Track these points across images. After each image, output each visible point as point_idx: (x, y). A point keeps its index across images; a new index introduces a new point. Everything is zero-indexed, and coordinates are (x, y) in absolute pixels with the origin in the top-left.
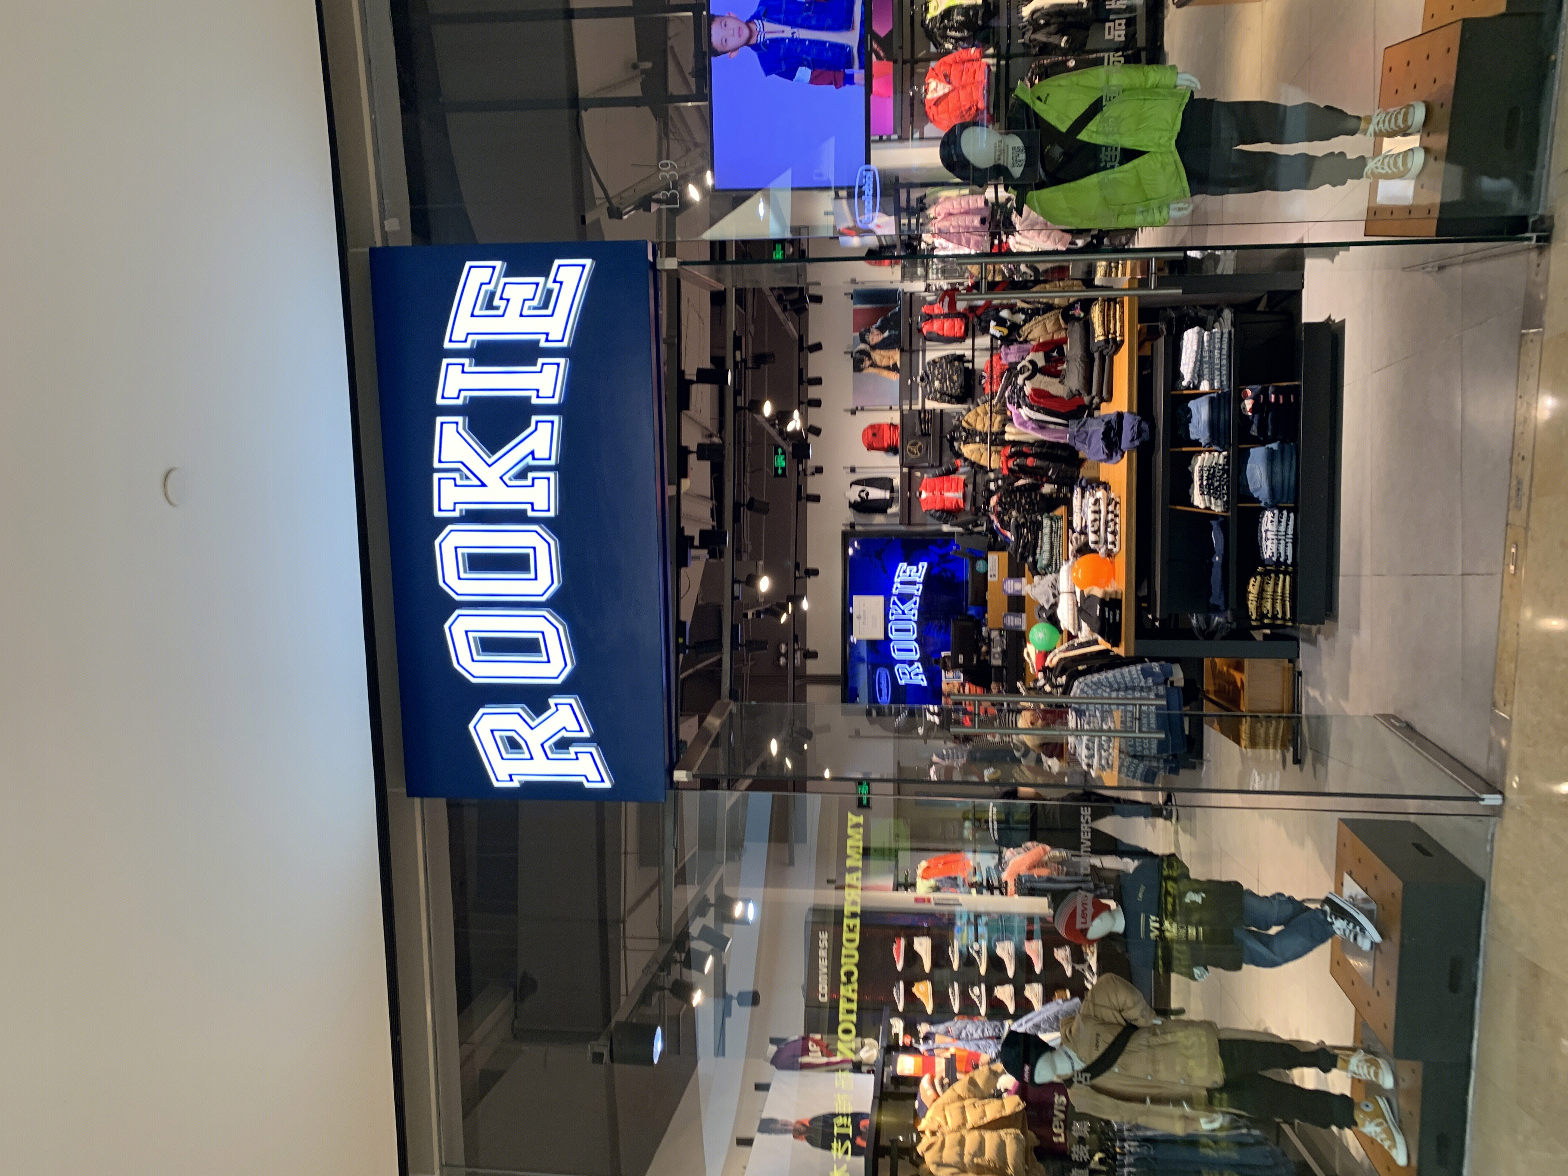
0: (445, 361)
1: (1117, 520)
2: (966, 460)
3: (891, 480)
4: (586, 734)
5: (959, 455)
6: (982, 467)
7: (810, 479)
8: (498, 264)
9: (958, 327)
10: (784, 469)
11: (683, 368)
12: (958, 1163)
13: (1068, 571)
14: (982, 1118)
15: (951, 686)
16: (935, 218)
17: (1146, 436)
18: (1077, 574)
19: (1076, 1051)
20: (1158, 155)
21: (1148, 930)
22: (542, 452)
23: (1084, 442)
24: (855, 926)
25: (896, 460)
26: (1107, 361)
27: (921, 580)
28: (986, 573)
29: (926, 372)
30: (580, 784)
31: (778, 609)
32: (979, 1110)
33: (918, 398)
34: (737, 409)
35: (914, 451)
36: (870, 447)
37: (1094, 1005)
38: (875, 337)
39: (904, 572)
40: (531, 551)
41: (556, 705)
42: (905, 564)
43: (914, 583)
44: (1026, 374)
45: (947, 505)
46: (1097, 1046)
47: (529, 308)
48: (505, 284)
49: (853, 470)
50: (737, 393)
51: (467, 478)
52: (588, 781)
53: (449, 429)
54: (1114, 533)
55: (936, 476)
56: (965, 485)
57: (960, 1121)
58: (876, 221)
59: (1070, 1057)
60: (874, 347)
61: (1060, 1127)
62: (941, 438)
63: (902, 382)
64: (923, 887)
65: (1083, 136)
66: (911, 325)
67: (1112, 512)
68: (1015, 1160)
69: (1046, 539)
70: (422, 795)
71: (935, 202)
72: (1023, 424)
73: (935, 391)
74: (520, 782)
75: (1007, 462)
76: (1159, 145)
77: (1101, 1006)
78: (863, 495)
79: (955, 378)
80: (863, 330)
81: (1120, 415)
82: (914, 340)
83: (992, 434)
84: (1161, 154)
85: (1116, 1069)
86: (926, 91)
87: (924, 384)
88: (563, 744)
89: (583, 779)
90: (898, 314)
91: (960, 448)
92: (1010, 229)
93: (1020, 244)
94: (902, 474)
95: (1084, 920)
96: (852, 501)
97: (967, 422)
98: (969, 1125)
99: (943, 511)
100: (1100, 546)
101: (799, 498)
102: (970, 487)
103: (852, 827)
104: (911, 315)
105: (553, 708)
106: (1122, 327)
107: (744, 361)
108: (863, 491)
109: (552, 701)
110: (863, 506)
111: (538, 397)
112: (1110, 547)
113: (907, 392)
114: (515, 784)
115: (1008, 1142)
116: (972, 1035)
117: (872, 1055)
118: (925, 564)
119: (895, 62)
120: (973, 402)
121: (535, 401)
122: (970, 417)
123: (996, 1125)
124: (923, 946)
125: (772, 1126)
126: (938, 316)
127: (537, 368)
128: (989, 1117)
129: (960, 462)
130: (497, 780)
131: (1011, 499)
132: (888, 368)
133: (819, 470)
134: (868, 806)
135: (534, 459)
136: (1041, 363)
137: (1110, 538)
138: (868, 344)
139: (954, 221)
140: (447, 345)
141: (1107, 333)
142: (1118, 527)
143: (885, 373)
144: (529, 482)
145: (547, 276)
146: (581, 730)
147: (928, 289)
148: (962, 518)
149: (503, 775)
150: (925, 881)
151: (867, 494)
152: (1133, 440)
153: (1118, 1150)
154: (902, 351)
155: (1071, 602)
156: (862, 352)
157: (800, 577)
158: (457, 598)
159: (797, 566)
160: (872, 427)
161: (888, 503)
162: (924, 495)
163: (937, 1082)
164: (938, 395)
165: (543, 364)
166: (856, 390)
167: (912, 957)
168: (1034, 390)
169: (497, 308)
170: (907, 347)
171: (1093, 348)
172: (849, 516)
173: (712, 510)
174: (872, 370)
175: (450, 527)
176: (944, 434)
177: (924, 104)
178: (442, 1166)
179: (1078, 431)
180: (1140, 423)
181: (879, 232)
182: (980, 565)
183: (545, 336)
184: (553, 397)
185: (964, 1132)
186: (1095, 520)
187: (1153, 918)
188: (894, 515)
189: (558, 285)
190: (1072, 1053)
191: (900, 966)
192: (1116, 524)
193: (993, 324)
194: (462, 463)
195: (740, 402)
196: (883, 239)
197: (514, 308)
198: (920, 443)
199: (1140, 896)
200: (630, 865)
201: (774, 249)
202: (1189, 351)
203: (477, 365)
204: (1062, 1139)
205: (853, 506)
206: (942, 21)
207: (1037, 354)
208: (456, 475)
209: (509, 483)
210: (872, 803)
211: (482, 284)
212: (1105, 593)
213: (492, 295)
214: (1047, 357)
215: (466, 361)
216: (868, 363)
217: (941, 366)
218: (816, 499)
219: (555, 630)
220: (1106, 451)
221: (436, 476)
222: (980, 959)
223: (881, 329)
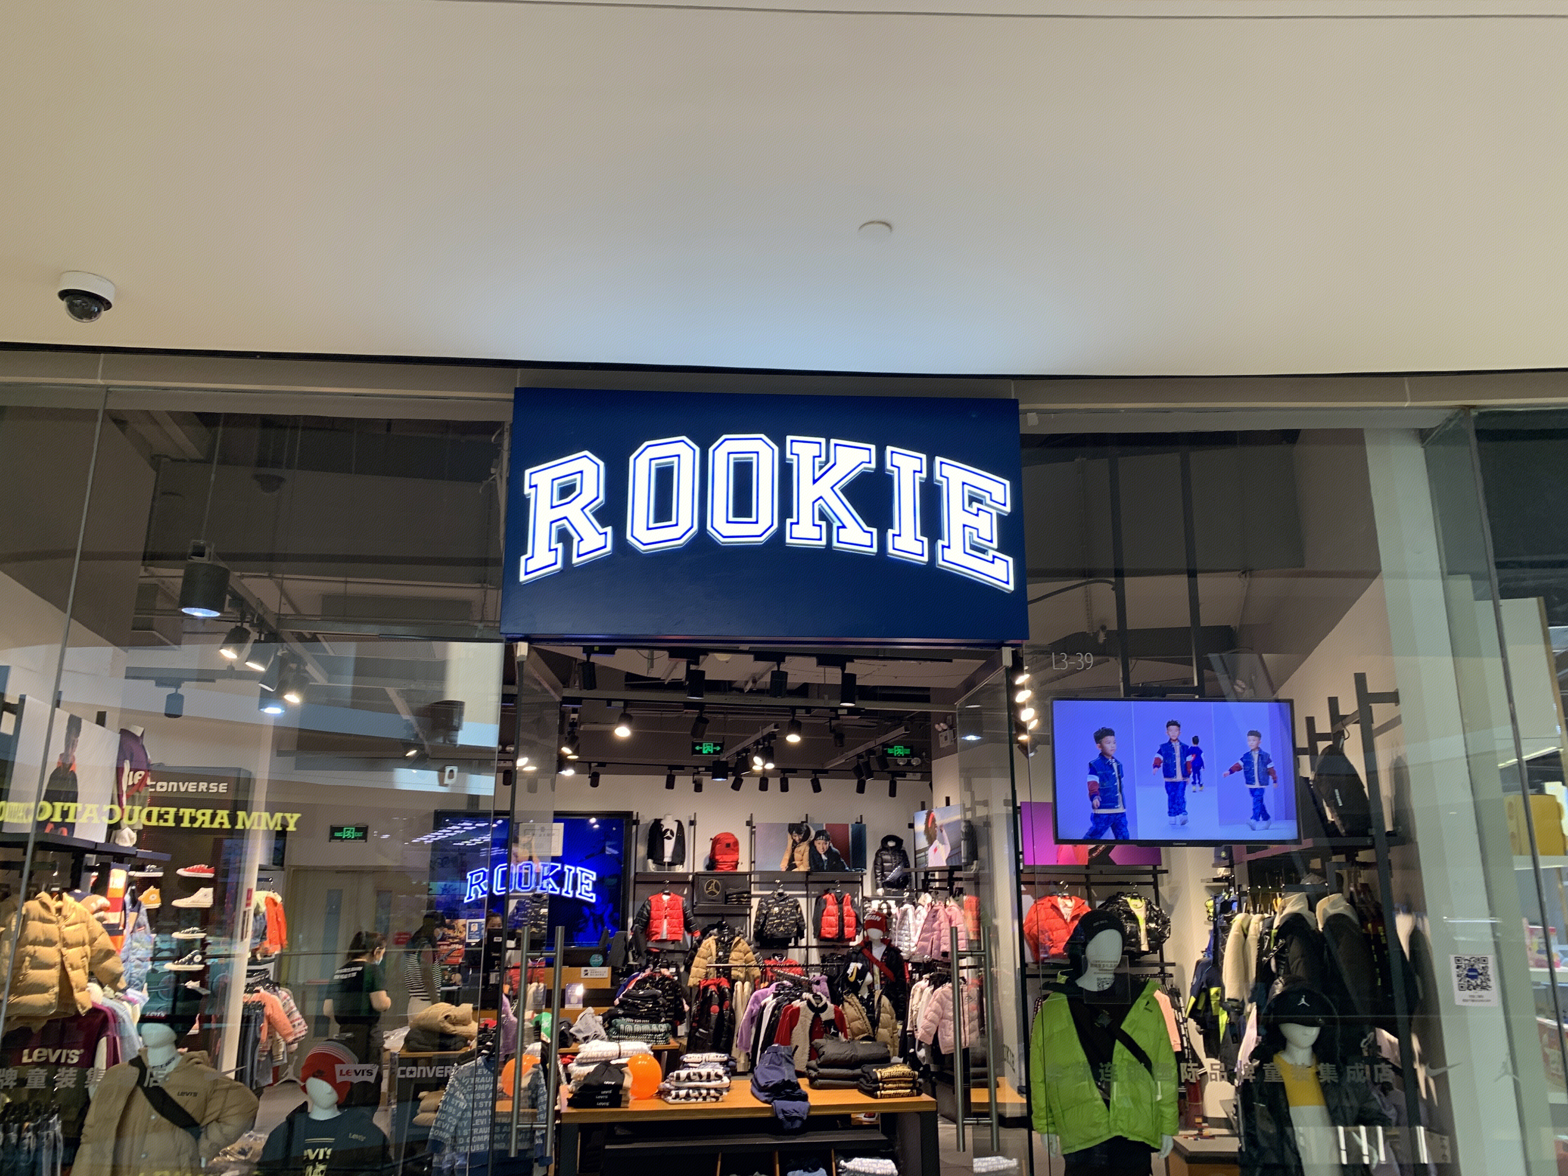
0: (924, 457)
1: (700, 1100)
2: (700, 942)
3: (682, 863)
4: (575, 560)
5: (705, 934)
6: (692, 958)
7: (690, 779)
8: (1008, 509)
9: (830, 931)
10: (700, 752)
11: (855, 661)
12: (27, 939)
13: (642, 1050)
14: (71, 966)
15: (462, 929)
16: (945, 906)
17: (788, 1124)
18: (642, 1060)
19: (176, 1070)
20: (1106, 1119)
21: (314, 1147)
22: (844, 535)
23: (771, 1062)
24: (166, 820)
25: (700, 868)
26: (852, 1083)
27: (578, 896)
28: (589, 965)
29: (787, 898)
30: (525, 552)
31: (576, 745)
32: (80, 963)
33: (761, 890)
34: (793, 709)
35: (710, 887)
36: (715, 841)
37: (228, 1089)
38: (821, 846)
39: (587, 878)
40: (754, 519)
41: (606, 533)
42: (594, 879)
43: (575, 888)
44: (813, 1001)
45: (656, 923)
46: (183, 1094)
47: (971, 533)
48: (991, 514)
49: (692, 823)
50: (808, 709)
51: (821, 468)
52: (527, 559)
53: (864, 455)
54: (688, 1096)
55: (684, 912)
56: (673, 942)
57: (69, 941)
58: (941, 847)
59: (168, 1063)
60: (812, 845)
61: (39, 1057)
62: (723, 916)
63: (778, 874)
64: (260, 897)
65: (1118, 1046)
66: (833, 882)
67: (708, 1094)
68: (25, 1005)
69: (646, 1027)
70: (516, 400)
71: (961, 906)
72: (757, 1000)
73: (770, 909)
74: (529, 494)
75: (715, 984)
76: (1115, 1120)
77: (226, 1097)
78: (668, 834)
79: (782, 928)
80: (828, 833)
81: (804, 1098)
82: (817, 885)
83: (729, 968)
84: (1108, 1122)
85: (155, 1116)
86: (1064, 897)
87: (776, 896)
88: (564, 537)
89: (529, 554)
90: (843, 869)
91: (710, 935)
92: (936, 982)
93: (922, 991)
94: (687, 874)
95: (344, 1073)
96: (662, 822)
97: (739, 942)
98: (65, 951)
99: (649, 918)
100: (673, 1083)
101: (671, 767)
102: (671, 947)
103: (284, 818)
104: (841, 882)
105: (602, 530)
106: (890, 1096)
107: (837, 717)
108: (672, 833)
109: (609, 530)
110: (656, 833)
111: (894, 535)
112: (673, 1093)
113: (768, 879)
114: (527, 490)
115: (46, 995)
116: (134, 954)
117: (126, 841)
118: (593, 900)
119: (1087, 867)
120: (757, 947)
121: (890, 532)
122: (743, 945)
123: (65, 979)
124: (203, 898)
125: (74, 730)
126: (841, 910)
127: (919, 537)
128: (72, 974)
129: (698, 935)
130: (531, 474)
131: (667, 990)
132: (792, 858)
133: (698, 788)
134: (332, 837)
135: (839, 528)
136: (824, 1016)
137: (683, 1093)
138: (815, 839)
139: (945, 926)
140: (938, 459)
141: (885, 1080)
142: (694, 1100)
143: (787, 857)
144: (817, 522)
145: (997, 550)
146: (579, 556)
147: (865, 899)
148: (642, 938)
149: (536, 479)
150: (264, 900)
151: (669, 838)
152: (784, 1112)
153: (27, 1124)
154: (808, 873)
155: (610, 1054)
156: (808, 832)
157: (590, 767)
158: (711, 450)
159: (602, 764)
160: (736, 843)
161: (659, 861)
162: (666, 898)
163: (102, 914)
164: (765, 912)
165: (922, 542)
166: (772, 826)
167: (192, 886)
168: (798, 1010)
169: (970, 504)
170: (811, 878)
171: (866, 1068)
172: (646, 818)
173: (659, 679)
174: (790, 842)
175: (776, 449)
176: (726, 918)
177: (1051, 895)
178: (108, 387)
179: (782, 1055)
180: (801, 1118)
181: (930, 851)
182: (597, 958)
183: (947, 545)
184: (894, 549)
185: (59, 945)
186: (700, 1076)
187: (329, 1152)
188: (645, 866)
189: (991, 560)
190: (173, 1066)
191: (181, 872)
192: (697, 1098)
193: (859, 965)
194: (835, 464)
195: (800, 713)
196: (923, 854)
197: (971, 520)
198: (718, 893)
199: (355, 1136)
200: (334, 586)
201: (905, 747)
202: (875, 1165)
203: (921, 483)
204: (25, 1060)
205: (657, 823)
206: (1125, 912)
207: (833, 1012)
208: (823, 459)
209: (816, 504)
210: (336, 843)
211: (990, 493)
212: (627, 1089)
213: (980, 502)
214: (829, 1023)
215: (924, 475)
216: (797, 839)
217: (793, 914)
218: (670, 785)
219: (678, 536)
220: (771, 1085)
221: (823, 440)
222: (183, 963)
223: (829, 852)
